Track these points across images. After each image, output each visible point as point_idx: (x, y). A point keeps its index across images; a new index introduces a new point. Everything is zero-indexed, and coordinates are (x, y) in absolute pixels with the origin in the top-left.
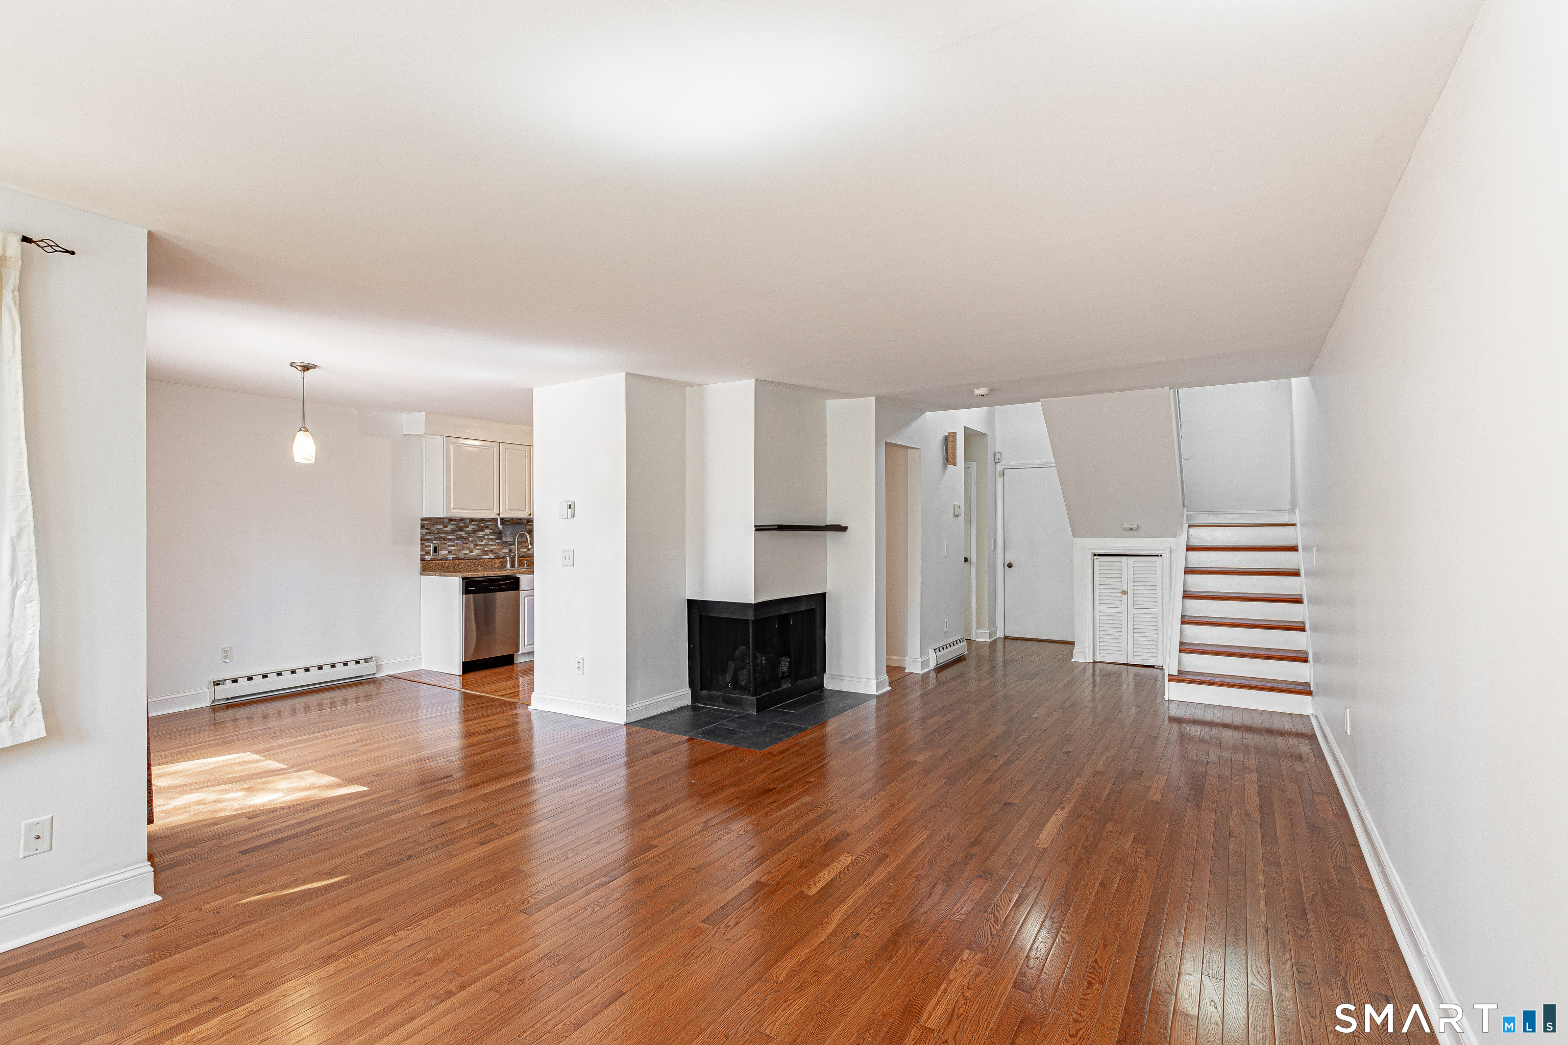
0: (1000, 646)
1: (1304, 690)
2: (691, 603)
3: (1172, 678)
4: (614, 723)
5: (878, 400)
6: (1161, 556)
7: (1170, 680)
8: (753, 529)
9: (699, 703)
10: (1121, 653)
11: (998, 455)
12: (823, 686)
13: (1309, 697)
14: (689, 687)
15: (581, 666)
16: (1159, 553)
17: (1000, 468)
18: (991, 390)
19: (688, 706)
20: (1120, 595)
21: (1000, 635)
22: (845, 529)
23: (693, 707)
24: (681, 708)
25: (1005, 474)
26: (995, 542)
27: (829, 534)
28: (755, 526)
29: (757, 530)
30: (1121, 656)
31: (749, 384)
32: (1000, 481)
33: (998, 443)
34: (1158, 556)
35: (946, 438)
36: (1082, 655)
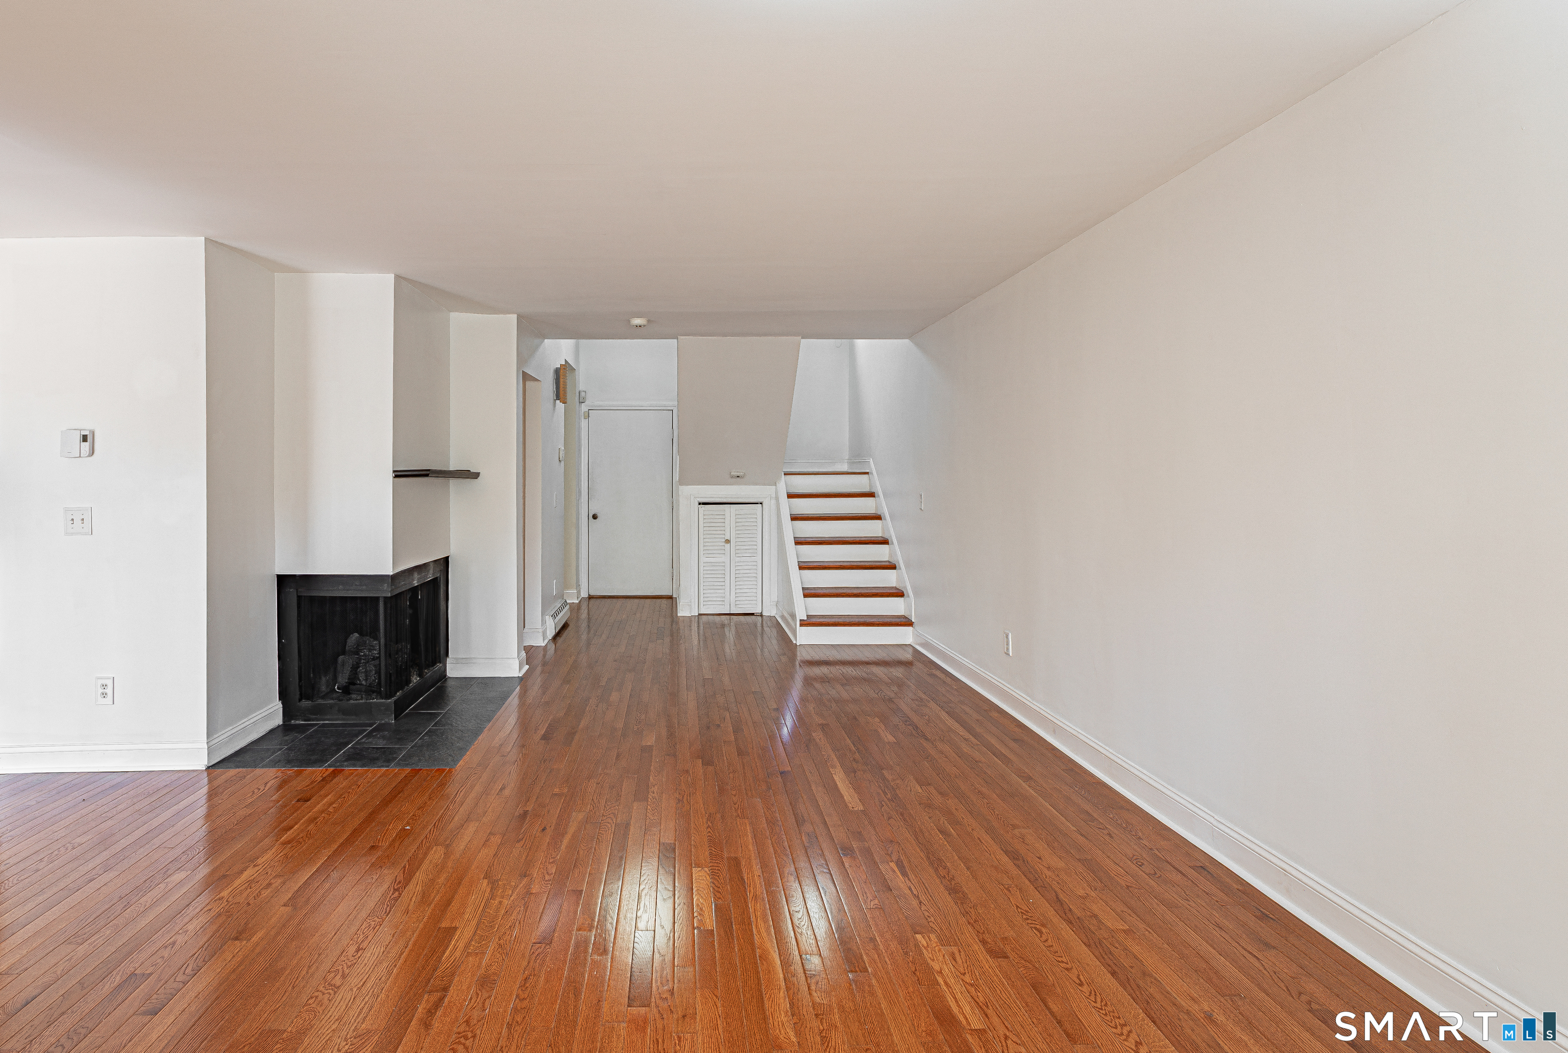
0: (584, 606)
1: (904, 622)
2: (283, 580)
3: (803, 623)
4: (184, 771)
5: (520, 318)
6: (761, 503)
7: (801, 625)
8: (391, 475)
9: (296, 719)
10: (723, 603)
11: (583, 394)
12: (446, 675)
13: (910, 628)
14: (280, 699)
15: (109, 691)
16: (760, 500)
17: (584, 408)
18: (649, 321)
19: (279, 726)
20: (723, 544)
21: (584, 594)
22: (476, 475)
23: (286, 727)
24: (272, 731)
25: (590, 415)
26: (580, 492)
27: (453, 482)
28: (394, 471)
29: (396, 476)
30: (723, 607)
31: (391, 277)
32: (584, 423)
33: (582, 381)
34: (758, 503)
35: (557, 371)
36: (685, 610)
